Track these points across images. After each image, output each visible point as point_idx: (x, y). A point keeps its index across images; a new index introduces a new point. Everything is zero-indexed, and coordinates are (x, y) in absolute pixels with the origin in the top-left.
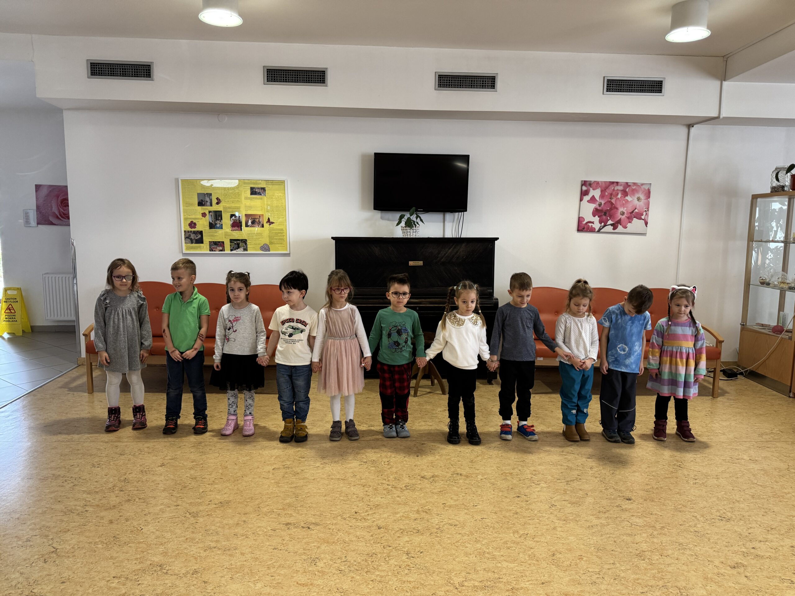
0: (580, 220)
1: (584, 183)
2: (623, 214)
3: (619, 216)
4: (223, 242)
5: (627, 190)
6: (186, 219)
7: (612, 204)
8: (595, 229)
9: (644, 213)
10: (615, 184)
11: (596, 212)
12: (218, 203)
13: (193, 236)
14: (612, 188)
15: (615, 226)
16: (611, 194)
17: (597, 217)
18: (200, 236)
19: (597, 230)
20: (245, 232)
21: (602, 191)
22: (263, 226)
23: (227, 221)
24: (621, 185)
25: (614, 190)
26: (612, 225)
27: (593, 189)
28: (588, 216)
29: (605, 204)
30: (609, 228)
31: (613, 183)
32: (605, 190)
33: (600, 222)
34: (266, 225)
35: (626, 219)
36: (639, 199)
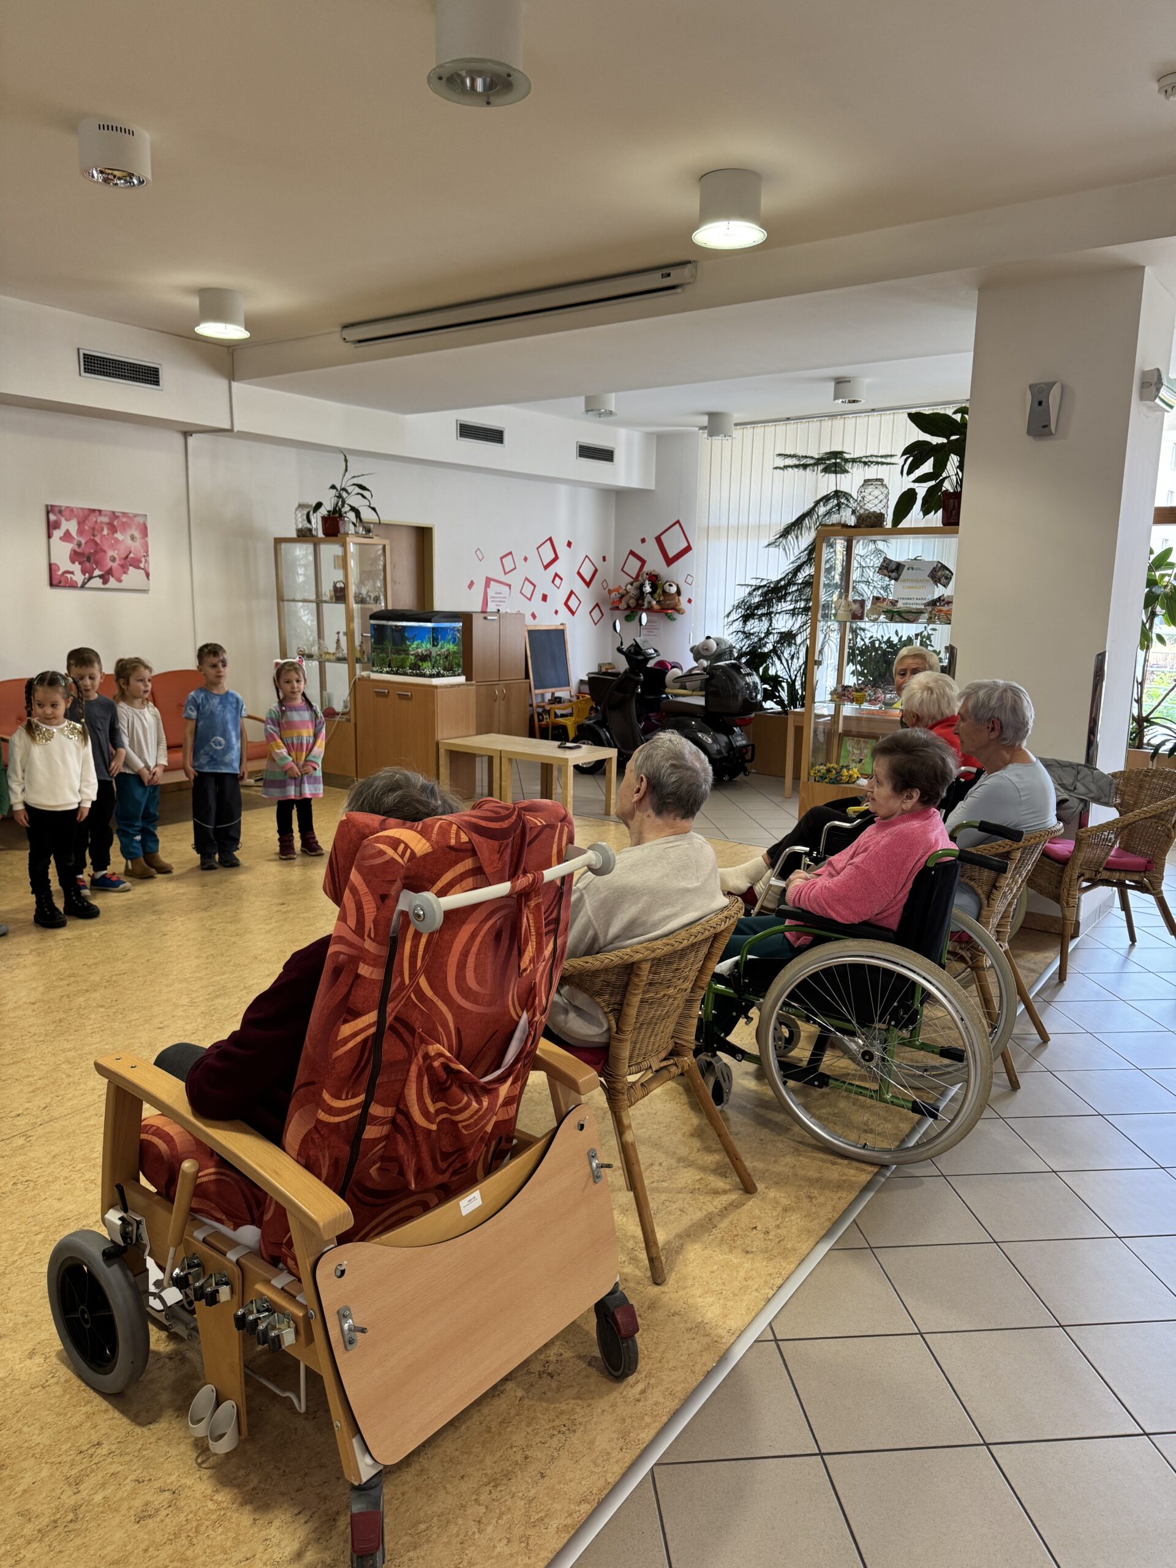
0: (51, 568)
1: (51, 509)
2: (113, 559)
3: (109, 563)
5: (115, 523)
7: (96, 544)
8: (77, 583)
9: (143, 560)
10: (97, 513)
11: (75, 557)
14: (93, 518)
15: (104, 578)
16: (93, 529)
17: (77, 563)
19: (79, 585)
21: (79, 523)
24: (106, 515)
25: (96, 522)
26: (100, 576)
27: (67, 520)
28: (64, 563)
29: (86, 543)
30: (97, 582)
31: (94, 511)
32: (84, 521)
33: (84, 572)
35: (119, 568)
36: (133, 538)
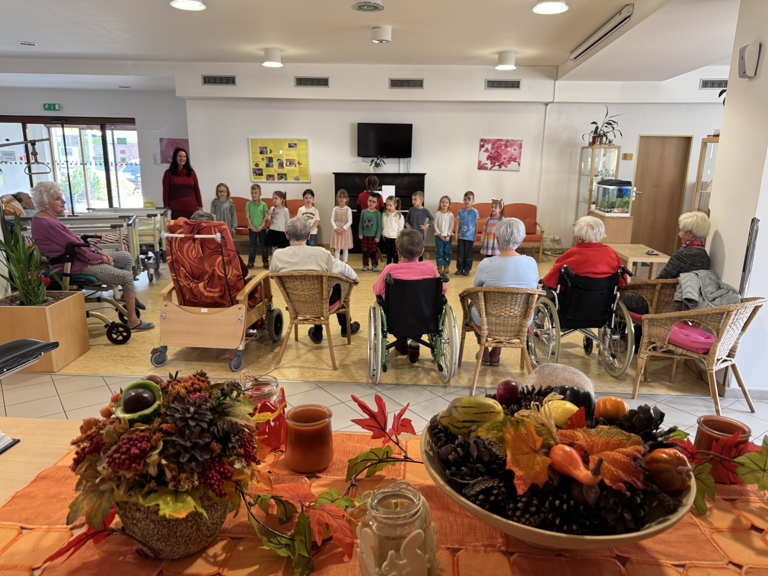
0: (480, 162)
1: (482, 140)
2: (505, 158)
3: (503, 160)
4: (273, 175)
5: (508, 144)
6: (253, 162)
7: (498, 153)
9: (518, 158)
11: (489, 158)
12: (271, 153)
13: (257, 172)
14: (498, 143)
15: (500, 166)
16: (498, 147)
17: (489, 160)
18: (261, 172)
19: (489, 168)
20: (286, 169)
21: (492, 145)
22: (295, 166)
23: (275, 163)
24: (504, 141)
25: (500, 144)
26: (498, 165)
27: (487, 144)
28: (484, 161)
29: (494, 153)
30: (496, 168)
31: (499, 140)
32: (494, 144)
33: (491, 164)
34: (297, 165)
35: (507, 161)
36: (515, 150)
